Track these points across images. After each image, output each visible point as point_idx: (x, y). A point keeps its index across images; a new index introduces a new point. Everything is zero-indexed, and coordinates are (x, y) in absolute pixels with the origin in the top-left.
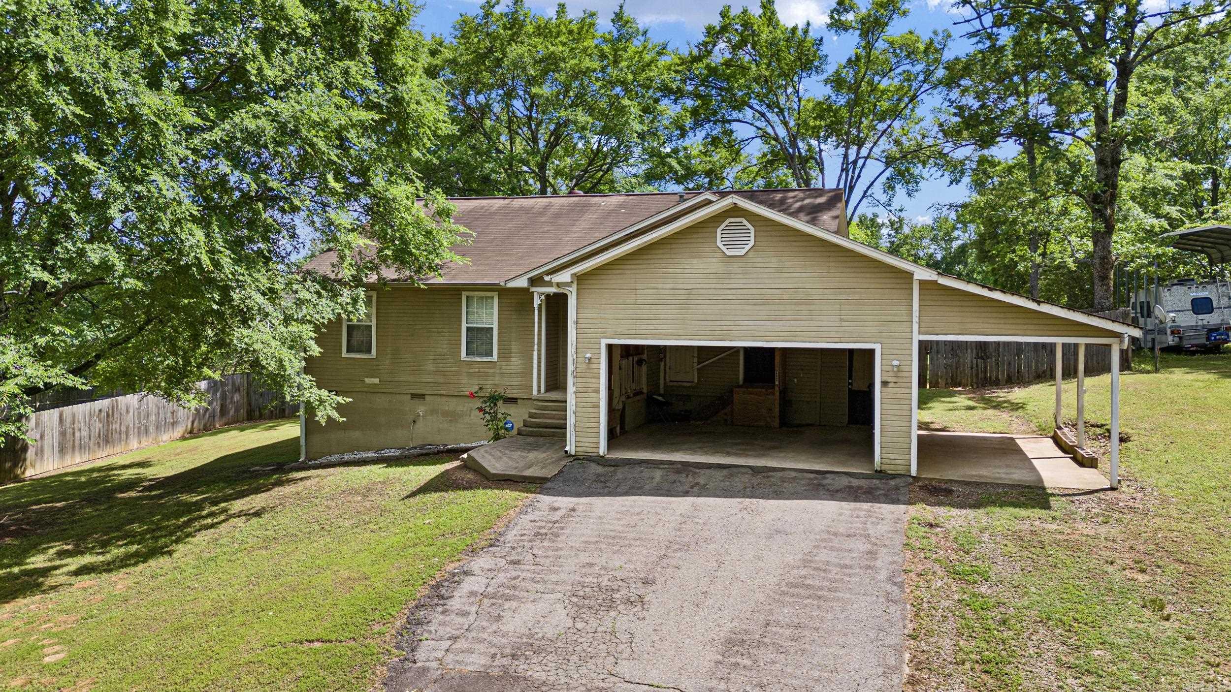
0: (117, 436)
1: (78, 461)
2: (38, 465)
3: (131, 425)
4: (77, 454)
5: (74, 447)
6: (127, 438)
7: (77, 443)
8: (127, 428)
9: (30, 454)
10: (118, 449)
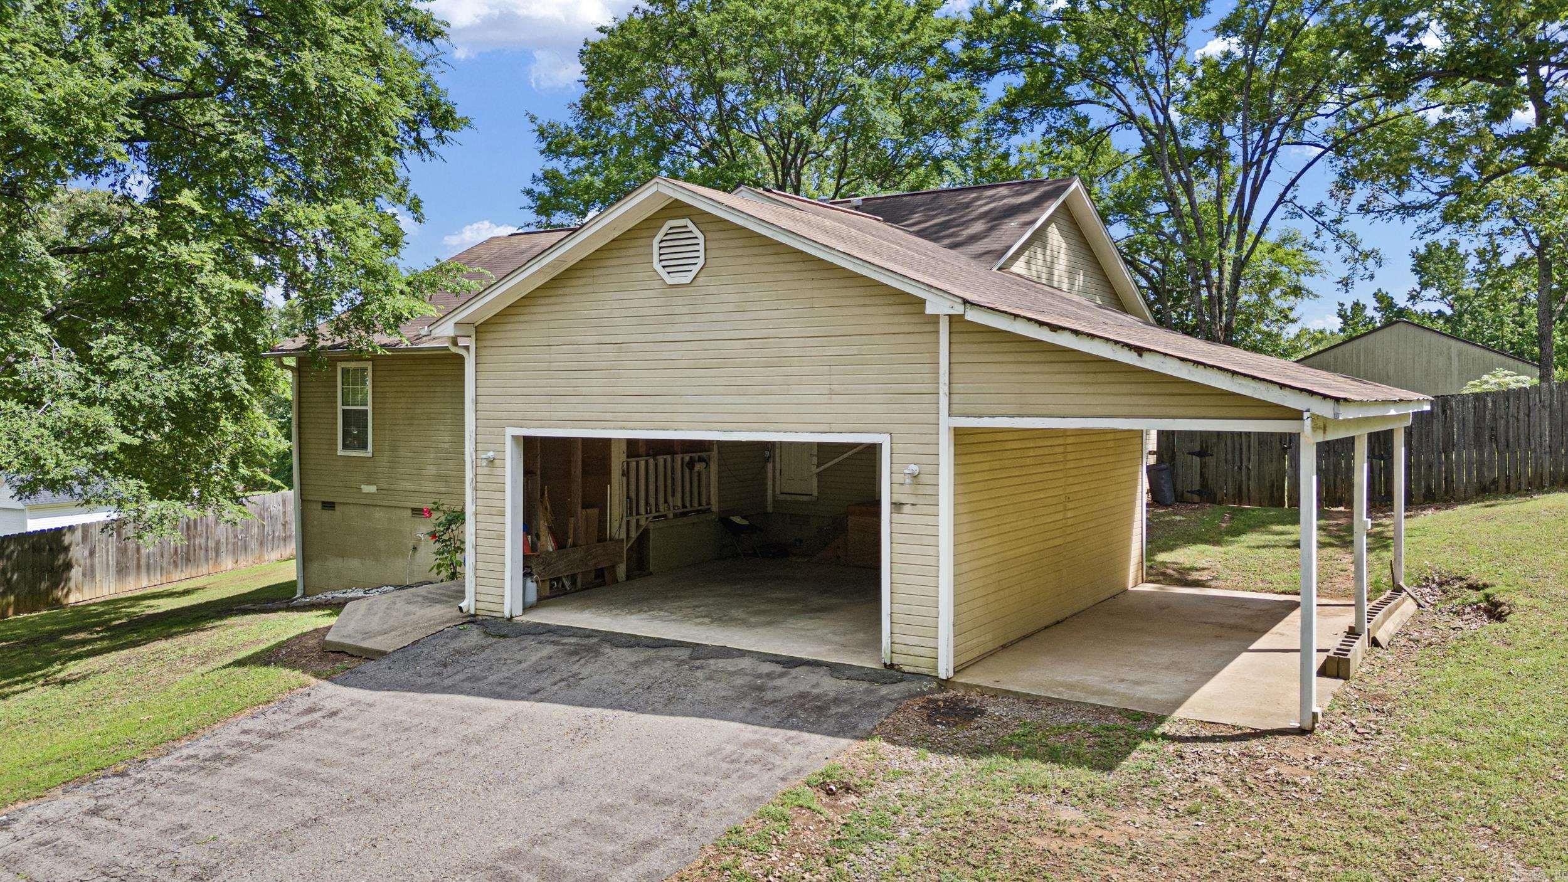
0: (203, 552)
1: (145, 583)
2: (86, 589)
3: (223, 540)
4: (144, 575)
5: (139, 567)
6: (217, 556)
7: (143, 562)
8: (218, 543)
9: (76, 573)
10: (204, 569)
